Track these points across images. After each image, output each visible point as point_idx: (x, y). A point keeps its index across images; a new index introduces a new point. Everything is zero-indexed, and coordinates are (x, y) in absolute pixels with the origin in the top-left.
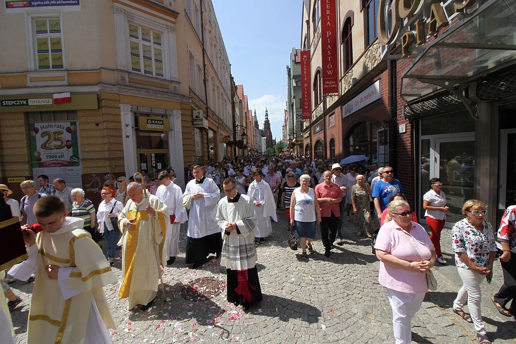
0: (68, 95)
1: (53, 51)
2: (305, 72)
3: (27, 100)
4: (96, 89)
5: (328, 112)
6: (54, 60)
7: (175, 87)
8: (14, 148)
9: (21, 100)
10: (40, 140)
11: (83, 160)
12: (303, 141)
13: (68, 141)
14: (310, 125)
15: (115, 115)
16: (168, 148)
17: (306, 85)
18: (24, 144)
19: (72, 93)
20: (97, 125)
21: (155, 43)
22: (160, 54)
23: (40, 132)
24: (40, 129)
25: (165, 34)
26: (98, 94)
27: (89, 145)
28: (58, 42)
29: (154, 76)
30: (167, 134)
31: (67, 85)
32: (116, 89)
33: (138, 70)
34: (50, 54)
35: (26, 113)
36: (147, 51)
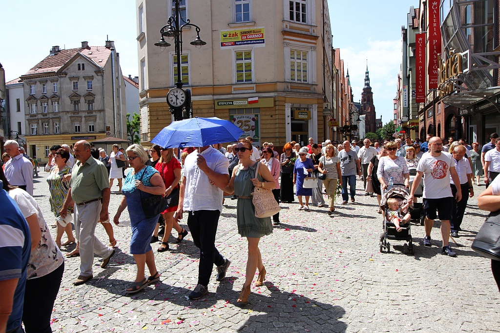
0: (257, 99)
1: (246, 71)
2: (420, 55)
3: (233, 102)
4: (272, 94)
5: (436, 100)
6: (246, 76)
7: (314, 88)
9: (229, 102)
11: (262, 138)
12: (418, 124)
13: (253, 126)
14: (425, 108)
15: (283, 110)
16: (308, 131)
17: (420, 68)
19: (259, 97)
20: (272, 116)
21: (303, 59)
22: (306, 67)
23: (237, 120)
24: (236, 119)
25: (310, 52)
26: (274, 97)
27: (266, 129)
28: (249, 65)
29: (302, 82)
30: (307, 122)
31: (256, 93)
32: (284, 94)
33: (294, 80)
34: (244, 72)
35: (229, 109)
36: (299, 66)
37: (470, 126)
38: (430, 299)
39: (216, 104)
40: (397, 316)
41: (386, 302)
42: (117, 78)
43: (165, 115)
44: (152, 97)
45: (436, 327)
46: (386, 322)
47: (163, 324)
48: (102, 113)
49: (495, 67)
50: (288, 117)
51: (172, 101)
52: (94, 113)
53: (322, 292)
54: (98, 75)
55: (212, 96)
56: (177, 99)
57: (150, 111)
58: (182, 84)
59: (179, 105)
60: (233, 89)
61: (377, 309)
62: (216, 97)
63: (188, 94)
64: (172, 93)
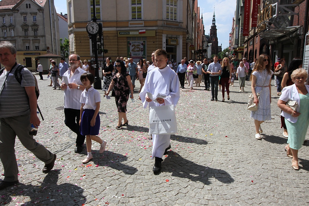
0: (144, 31)
1: (138, 12)
2: (247, 5)
3: (129, 32)
4: (154, 28)
5: (255, 34)
6: (138, 16)
7: (181, 25)
8: (122, 51)
9: (127, 32)
10: (131, 48)
11: (147, 56)
12: (243, 49)
13: (142, 48)
14: (248, 39)
15: (161, 38)
16: (176, 52)
17: (247, 14)
18: (126, 49)
19: (146, 30)
20: (154, 42)
21: (175, 6)
22: (176, 10)
23: (132, 45)
24: (132, 43)
26: (156, 30)
27: (150, 50)
28: (140, 9)
29: (174, 20)
30: (176, 46)
31: (144, 27)
32: (162, 28)
33: (169, 19)
34: (137, 13)
35: (127, 37)
36: (172, 10)
37: (274, 51)
38: (245, 152)
39: (118, 33)
40: (226, 161)
41: (220, 154)
42: (53, 14)
43: (86, 40)
44: (77, 28)
45: (248, 167)
46: (219, 164)
47: (87, 167)
48: (44, 38)
49: (292, 14)
50: (164, 43)
51: (90, 30)
52: (38, 38)
53: (182, 148)
54: (40, 12)
55: (116, 28)
56: (93, 29)
57: (76, 37)
58: (96, 19)
59: (95, 33)
60: (129, 24)
61: (214, 157)
62: (118, 29)
63: (100, 26)
64: (90, 25)
